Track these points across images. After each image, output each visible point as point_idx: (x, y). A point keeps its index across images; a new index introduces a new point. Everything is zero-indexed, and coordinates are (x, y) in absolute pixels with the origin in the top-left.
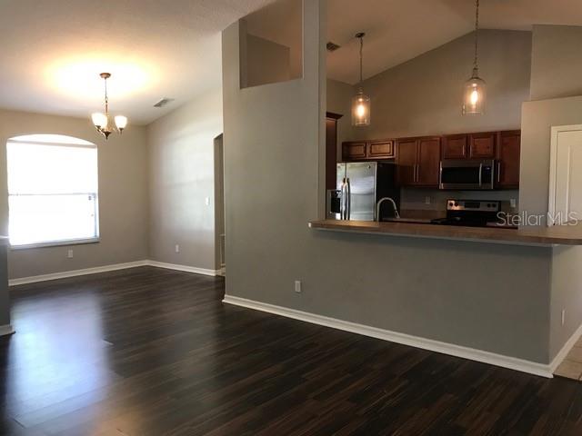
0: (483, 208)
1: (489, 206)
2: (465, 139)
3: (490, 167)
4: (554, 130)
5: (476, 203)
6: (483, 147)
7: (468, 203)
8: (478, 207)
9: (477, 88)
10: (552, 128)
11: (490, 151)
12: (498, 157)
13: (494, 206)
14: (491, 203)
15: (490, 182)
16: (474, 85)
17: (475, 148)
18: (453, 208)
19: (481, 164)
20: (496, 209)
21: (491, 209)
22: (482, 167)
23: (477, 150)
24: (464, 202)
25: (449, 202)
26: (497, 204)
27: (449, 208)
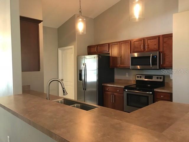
0: (154, 79)
1: (158, 78)
2: (143, 41)
3: (157, 56)
5: (150, 77)
6: (153, 45)
8: (152, 79)
11: (156, 47)
12: (161, 50)
13: (161, 78)
14: (159, 77)
15: (157, 65)
16: (137, 1)
17: (148, 45)
18: (139, 79)
19: (151, 54)
20: (162, 80)
21: (159, 80)
22: (152, 56)
23: (150, 46)
24: (145, 76)
25: (137, 76)
26: (162, 77)
27: (137, 79)
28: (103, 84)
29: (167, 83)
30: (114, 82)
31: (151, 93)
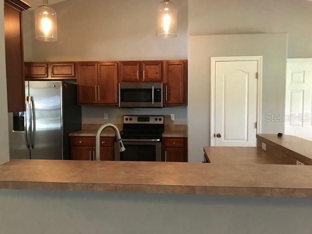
0: (152, 121)
1: (156, 119)
2: (138, 65)
3: (160, 89)
4: (213, 59)
5: (146, 118)
6: (153, 72)
7: (141, 118)
8: (149, 121)
9: (168, 12)
10: (212, 58)
11: (158, 76)
12: (165, 81)
13: (160, 120)
14: (158, 118)
15: (161, 101)
16: (167, 9)
17: (146, 73)
18: (129, 122)
19: (153, 87)
20: (162, 122)
21: (158, 122)
22: (154, 89)
23: (148, 74)
24: (137, 117)
25: (125, 117)
26: (162, 118)
27: (125, 122)
28: (70, 135)
29: (168, 126)
30: (81, 129)
31: (159, 140)
